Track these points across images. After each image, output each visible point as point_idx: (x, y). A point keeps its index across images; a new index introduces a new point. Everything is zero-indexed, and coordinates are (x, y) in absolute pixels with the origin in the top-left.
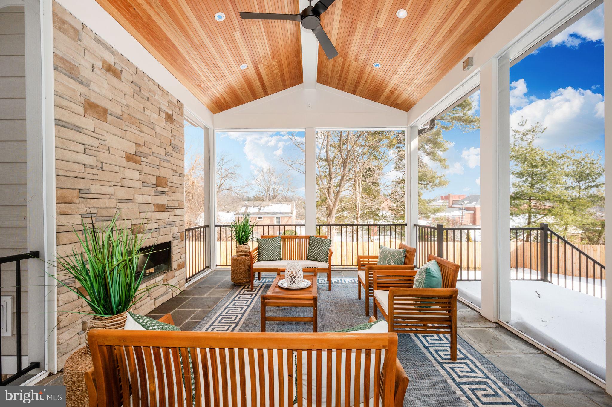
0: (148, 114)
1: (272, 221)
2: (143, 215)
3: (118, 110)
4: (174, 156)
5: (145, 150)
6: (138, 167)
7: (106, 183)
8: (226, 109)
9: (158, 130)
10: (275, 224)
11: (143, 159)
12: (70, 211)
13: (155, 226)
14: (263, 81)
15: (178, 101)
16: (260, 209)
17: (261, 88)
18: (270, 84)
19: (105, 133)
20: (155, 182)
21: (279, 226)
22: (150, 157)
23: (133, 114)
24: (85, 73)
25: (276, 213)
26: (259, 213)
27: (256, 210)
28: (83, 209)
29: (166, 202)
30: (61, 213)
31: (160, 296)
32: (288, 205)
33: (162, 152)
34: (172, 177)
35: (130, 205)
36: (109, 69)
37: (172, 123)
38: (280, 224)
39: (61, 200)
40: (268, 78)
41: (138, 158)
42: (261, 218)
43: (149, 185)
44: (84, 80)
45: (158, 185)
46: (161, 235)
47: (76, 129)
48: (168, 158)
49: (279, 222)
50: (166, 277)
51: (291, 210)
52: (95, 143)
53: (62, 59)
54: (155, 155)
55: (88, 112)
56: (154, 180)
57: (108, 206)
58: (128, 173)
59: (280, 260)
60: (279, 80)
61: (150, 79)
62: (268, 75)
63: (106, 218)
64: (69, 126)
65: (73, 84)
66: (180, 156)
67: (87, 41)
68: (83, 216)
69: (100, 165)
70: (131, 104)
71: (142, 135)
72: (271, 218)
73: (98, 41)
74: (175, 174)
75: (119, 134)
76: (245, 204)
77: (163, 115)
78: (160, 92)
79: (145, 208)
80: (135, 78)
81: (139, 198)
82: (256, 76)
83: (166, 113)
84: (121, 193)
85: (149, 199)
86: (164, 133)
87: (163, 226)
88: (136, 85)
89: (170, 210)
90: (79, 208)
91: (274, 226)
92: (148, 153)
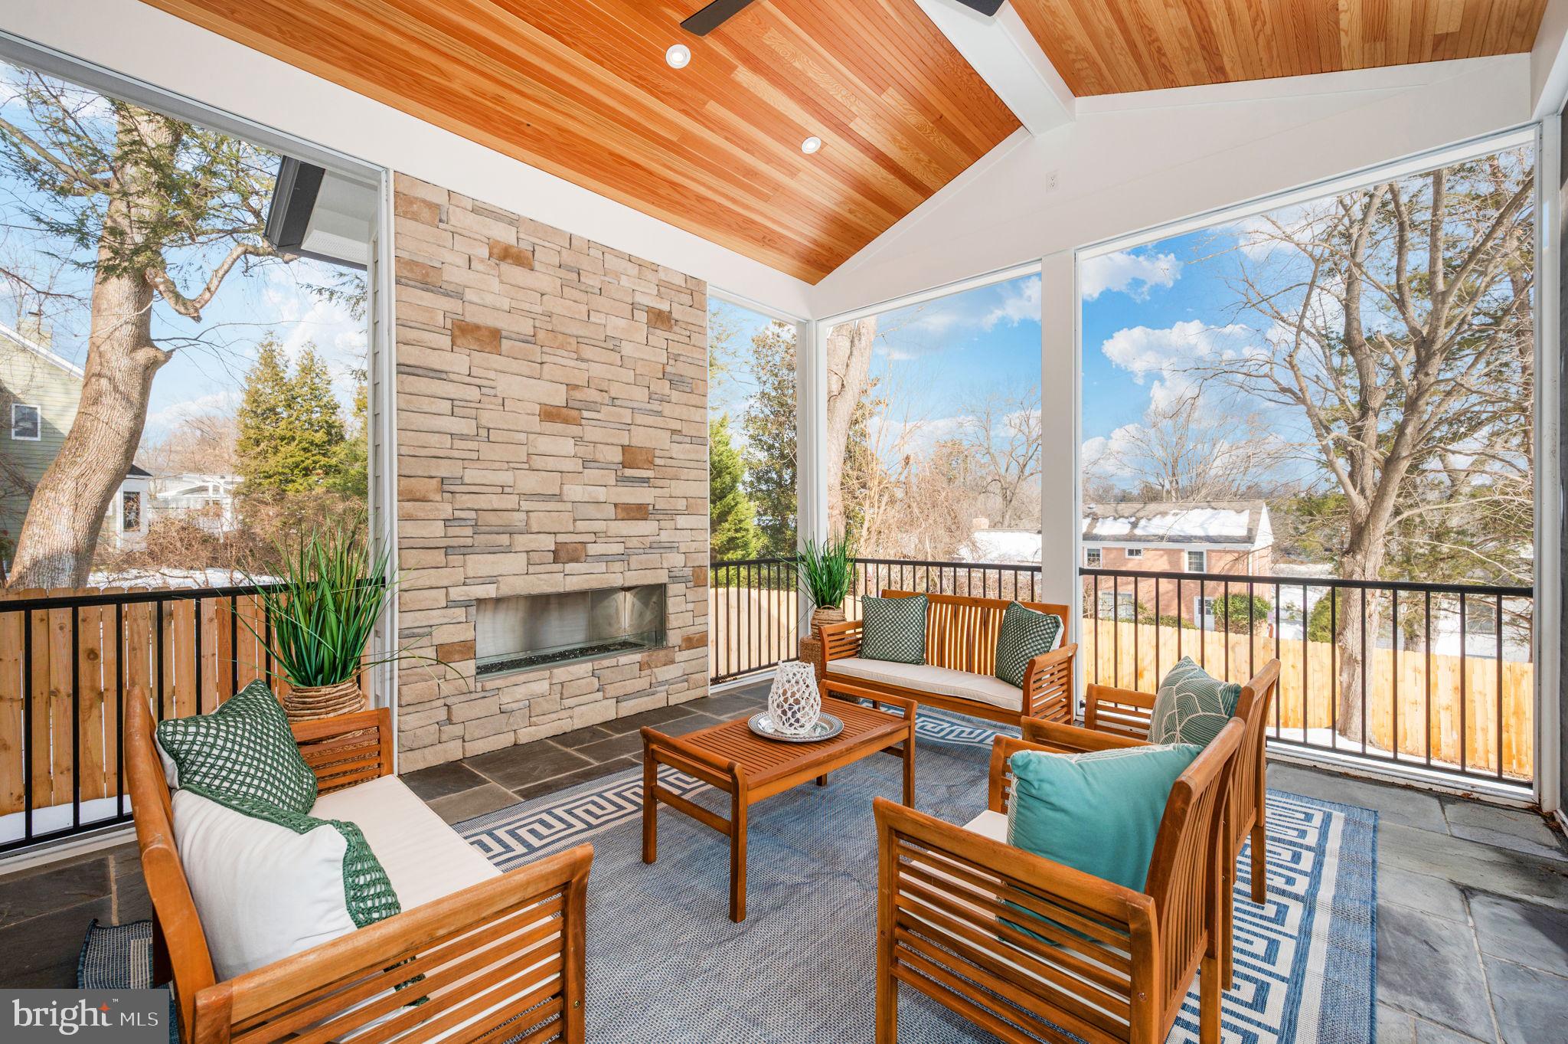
0: (598, 321)
1: (1176, 562)
2: (581, 526)
3: (526, 327)
4: (673, 400)
5: (592, 395)
6: (574, 430)
7: (497, 465)
8: (838, 266)
9: (627, 349)
10: (1186, 571)
11: (586, 414)
12: (422, 515)
13: (618, 548)
14: (890, 160)
15: (687, 278)
16: (1134, 525)
17: (898, 182)
18: (918, 160)
19: (492, 375)
20: (619, 458)
21: (1203, 578)
22: (604, 409)
23: (559, 328)
24: (455, 275)
25: (1188, 539)
26: (1130, 538)
27: (1122, 528)
28: (447, 510)
29: (650, 500)
30: (405, 518)
31: (628, 696)
32: (1239, 512)
33: (641, 394)
34: (667, 445)
35: (551, 506)
36: (506, 255)
37: (670, 329)
38: (1205, 572)
39: (406, 496)
40: (902, 149)
41: (575, 413)
42: (1138, 552)
43: (604, 465)
44: (451, 288)
45: (624, 465)
46: (632, 567)
47: (431, 374)
48: (655, 406)
49: (1200, 567)
50: (647, 659)
51: (1250, 530)
52: (473, 394)
53: (411, 264)
54: (617, 402)
55: (459, 342)
56: (617, 456)
57: (496, 506)
58: (544, 444)
59: (918, 664)
60: (939, 140)
61: (605, 250)
62: (895, 140)
63: (496, 529)
64: (420, 371)
65: (427, 299)
66: (694, 399)
67: (460, 219)
68: (448, 523)
69: (483, 433)
70: (558, 310)
71: (584, 365)
72: (1173, 554)
73: (479, 210)
74: (676, 437)
75: (527, 372)
76: (1089, 511)
77: (642, 316)
78: (633, 270)
79: (591, 511)
80: (567, 257)
81: (574, 491)
82: (862, 155)
83: (650, 310)
84: (529, 482)
85: (601, 494)
86: (647, 353)
87: (642, 551)
88: (570, 269)
89: (661, 517)
90: (438, 510)
91: (1180, 577)
92: (599, 400)
